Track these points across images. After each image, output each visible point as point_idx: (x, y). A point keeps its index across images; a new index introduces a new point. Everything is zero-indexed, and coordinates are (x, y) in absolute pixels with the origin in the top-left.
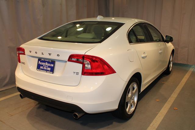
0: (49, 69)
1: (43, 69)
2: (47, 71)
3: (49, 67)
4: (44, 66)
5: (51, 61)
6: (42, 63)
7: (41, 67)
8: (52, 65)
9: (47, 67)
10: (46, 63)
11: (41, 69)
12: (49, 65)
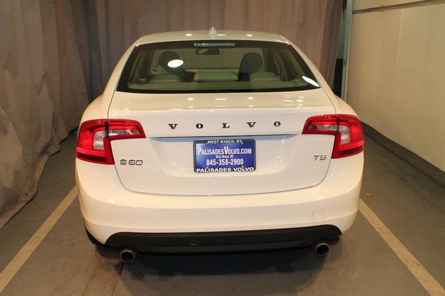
0: (240, 161)
1: (218, 166)
2: (233, 168)
4: (217, 157)
5: (243, 140)
6: (209, 150)
7: (210, 162)
8: (249, 151)
9: (229, 159)
10: (226, 148)
11: (211, 167)
12: (236, 151)
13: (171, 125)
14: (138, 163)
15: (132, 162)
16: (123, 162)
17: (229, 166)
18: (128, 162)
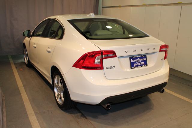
0: (143, 63)
1: (137, 66)
2: (141, 65)
3: (142, 61)
4: (137, 62)
5: (143, 55)
6: (134, 60)
7: (135, 65)
8: (145, 59)
9: (140, 63)
10: (139, 59)
11: (135, 66)
12: (142, 60)
13: (126, 51)
14: (113, 67)
15: (111, 68)
16: (107, 68)
17: (140, 65)
18: (109, 68)
